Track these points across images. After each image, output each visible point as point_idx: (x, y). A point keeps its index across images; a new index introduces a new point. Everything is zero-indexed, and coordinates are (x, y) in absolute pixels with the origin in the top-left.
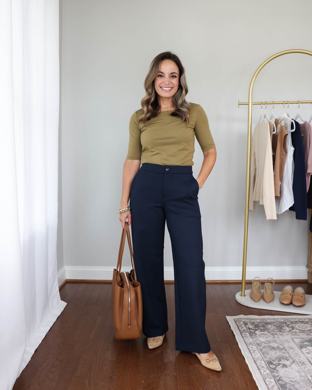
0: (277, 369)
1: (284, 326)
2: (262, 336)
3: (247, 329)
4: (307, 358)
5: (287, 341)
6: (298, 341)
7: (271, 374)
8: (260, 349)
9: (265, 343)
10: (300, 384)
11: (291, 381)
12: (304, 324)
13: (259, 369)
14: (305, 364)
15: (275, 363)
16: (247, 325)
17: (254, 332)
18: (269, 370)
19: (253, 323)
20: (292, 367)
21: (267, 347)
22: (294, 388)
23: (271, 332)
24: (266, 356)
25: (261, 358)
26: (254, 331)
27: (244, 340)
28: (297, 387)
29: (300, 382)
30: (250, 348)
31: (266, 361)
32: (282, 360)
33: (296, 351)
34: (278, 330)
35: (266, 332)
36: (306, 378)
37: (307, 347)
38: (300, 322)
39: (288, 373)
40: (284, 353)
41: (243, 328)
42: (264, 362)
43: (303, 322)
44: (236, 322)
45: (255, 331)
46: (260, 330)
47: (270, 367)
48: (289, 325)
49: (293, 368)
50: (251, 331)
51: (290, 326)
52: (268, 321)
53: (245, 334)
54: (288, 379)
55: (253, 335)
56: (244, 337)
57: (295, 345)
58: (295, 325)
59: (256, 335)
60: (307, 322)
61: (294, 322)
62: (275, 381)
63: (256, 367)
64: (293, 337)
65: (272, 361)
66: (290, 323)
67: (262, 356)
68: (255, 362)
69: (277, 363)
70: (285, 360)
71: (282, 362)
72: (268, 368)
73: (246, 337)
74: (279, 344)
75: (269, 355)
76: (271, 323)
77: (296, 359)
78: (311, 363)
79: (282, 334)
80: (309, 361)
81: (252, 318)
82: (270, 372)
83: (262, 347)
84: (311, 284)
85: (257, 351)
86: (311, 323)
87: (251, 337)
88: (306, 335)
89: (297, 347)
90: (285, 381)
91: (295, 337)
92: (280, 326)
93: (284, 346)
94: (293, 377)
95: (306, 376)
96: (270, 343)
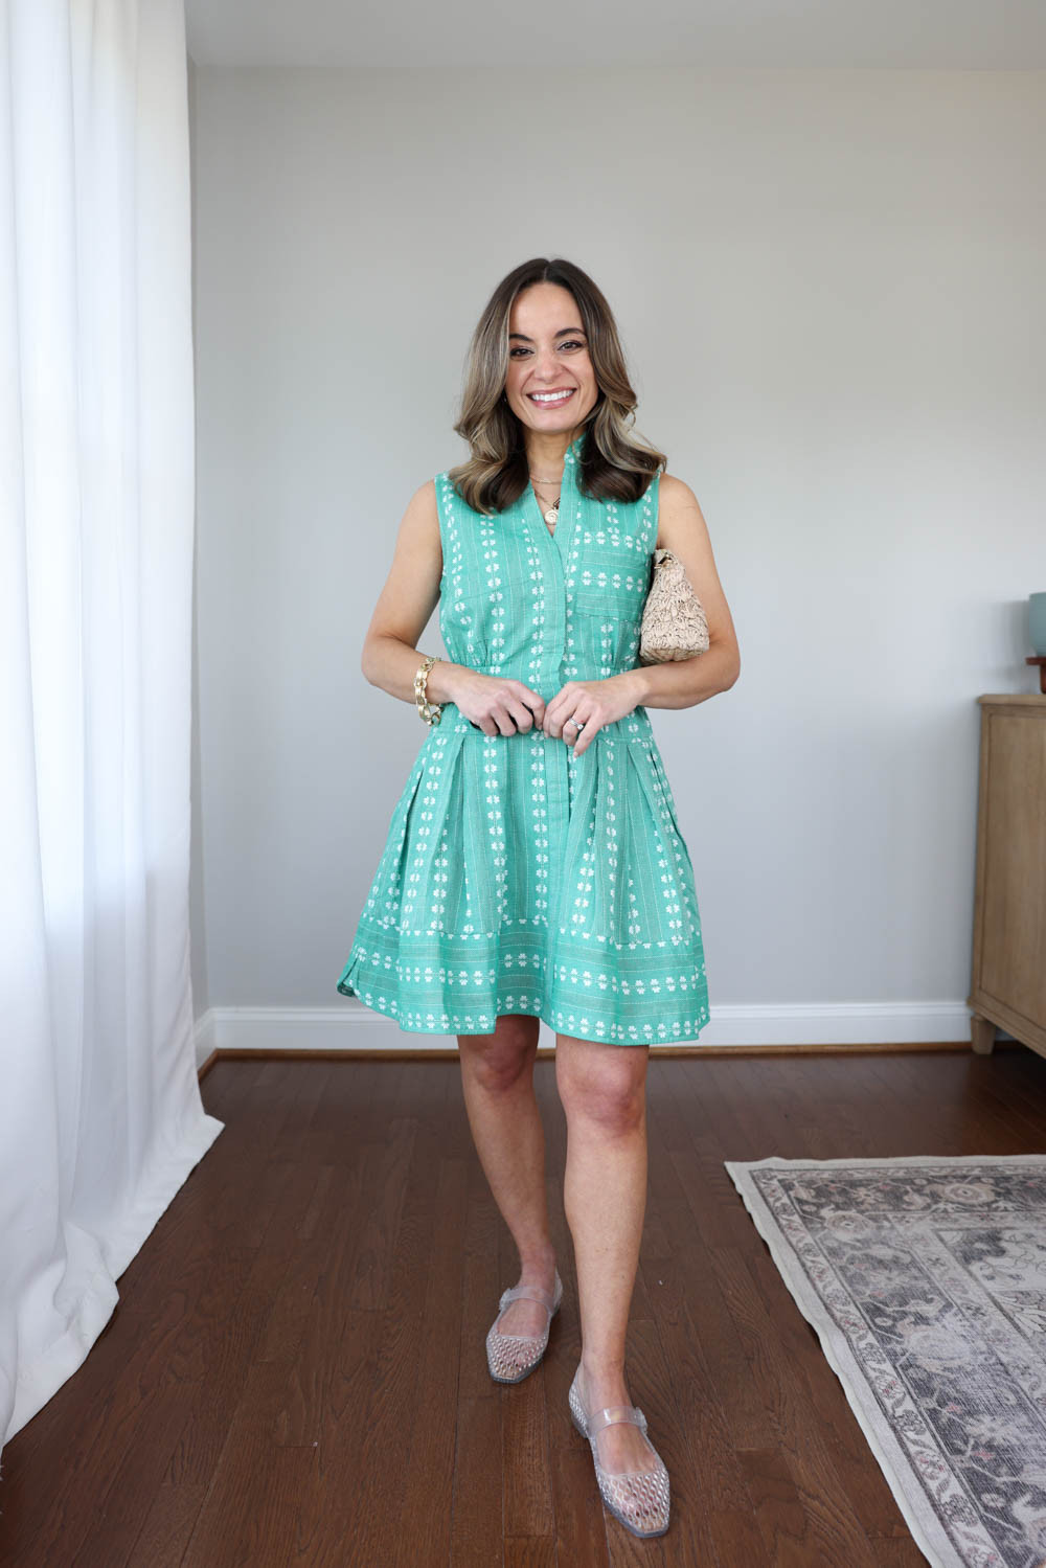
0: (899, 1329)
2: (843, 1224)
3: (792, 1203)
4: (989, 1295)
5: (920, 1239)
6: (955, 1241)
7: (883, 1348)
8: (842, 1269)
9: (853, 1247)
10: (975, 1377)
11: (945, 1369)
12: (970, 1183)
13: (843, 1331)
14: (983, 1314)
15: (889, 1310)
16: (791, 1189)
17: (816, 1212)
18: (873, 1333)
19: (809, 1184)
20: (945, 1322)
21: (861, 1261)
22: (957, 1391)
24: (860, 1288)
25: (846, 1294)
26: (814, 1209)
27: (787, 1239)
28: (965, 1388)
29: (974, 1370)
30: (809, 1264)
31: (862, 1304)
32: (912, 1302)
33: (952, 1273)
34: (890, 1204)
35: (852, 1213)
36: (991, 1358)
37: (984, 1258)
38: (954, 1177)
39: (933, 1343)
40: (916, 1278)
41: (778, 1199)
42: (856, 1306)
43: (965, 1177)
44: (756, 1183)
45: (818, 1207)
46: (833, 1206)
47: (875, 1324)
48: (923, 1186)
49: (947, 1324)
50: (806, 1208)
51: (927, 1191)
52: (857, 1176)
53: (786, 1220)
54: (936, 1362)
55: (811, 1221)
56: (785, 1230)
57: (946, 1251)
58: (940, 1187)
59: (822, 1223)
60: (978, 1179)
61: (940, 1177)
62: (895, 1368)
63: (834, 1324)
64: (937, 1226)
65: (882, 1306)
66: (925, 1182)
67: (849, 1289)
68: (827, 1308)
69: (897, 1312)
70: (920, 1302)
71: (913, 1306)
72: (870, 1328)
73: (790, 1228)
74: (895, 1249)
75: (867, 1284)
76: (865, 1182)
77: (955, 1299)
78: (1002, 1310)
79: (904, 1217)
80: (996, 1303)
81: (807, 1167)
82: (877, 1339)
83: (845, 1259)
84: (982, 1057)
85: (830, 1274)
86: (991, 1181)
87: (807, 1227)
88: (978, 1219)
89: (952, 1258)
90: (927, 1368)
91: (944, 1227)
92: (892, 1192)
93: (911, 1255)
94: (951, 1356)
95: (992, 1353)
96: (870, 1248)
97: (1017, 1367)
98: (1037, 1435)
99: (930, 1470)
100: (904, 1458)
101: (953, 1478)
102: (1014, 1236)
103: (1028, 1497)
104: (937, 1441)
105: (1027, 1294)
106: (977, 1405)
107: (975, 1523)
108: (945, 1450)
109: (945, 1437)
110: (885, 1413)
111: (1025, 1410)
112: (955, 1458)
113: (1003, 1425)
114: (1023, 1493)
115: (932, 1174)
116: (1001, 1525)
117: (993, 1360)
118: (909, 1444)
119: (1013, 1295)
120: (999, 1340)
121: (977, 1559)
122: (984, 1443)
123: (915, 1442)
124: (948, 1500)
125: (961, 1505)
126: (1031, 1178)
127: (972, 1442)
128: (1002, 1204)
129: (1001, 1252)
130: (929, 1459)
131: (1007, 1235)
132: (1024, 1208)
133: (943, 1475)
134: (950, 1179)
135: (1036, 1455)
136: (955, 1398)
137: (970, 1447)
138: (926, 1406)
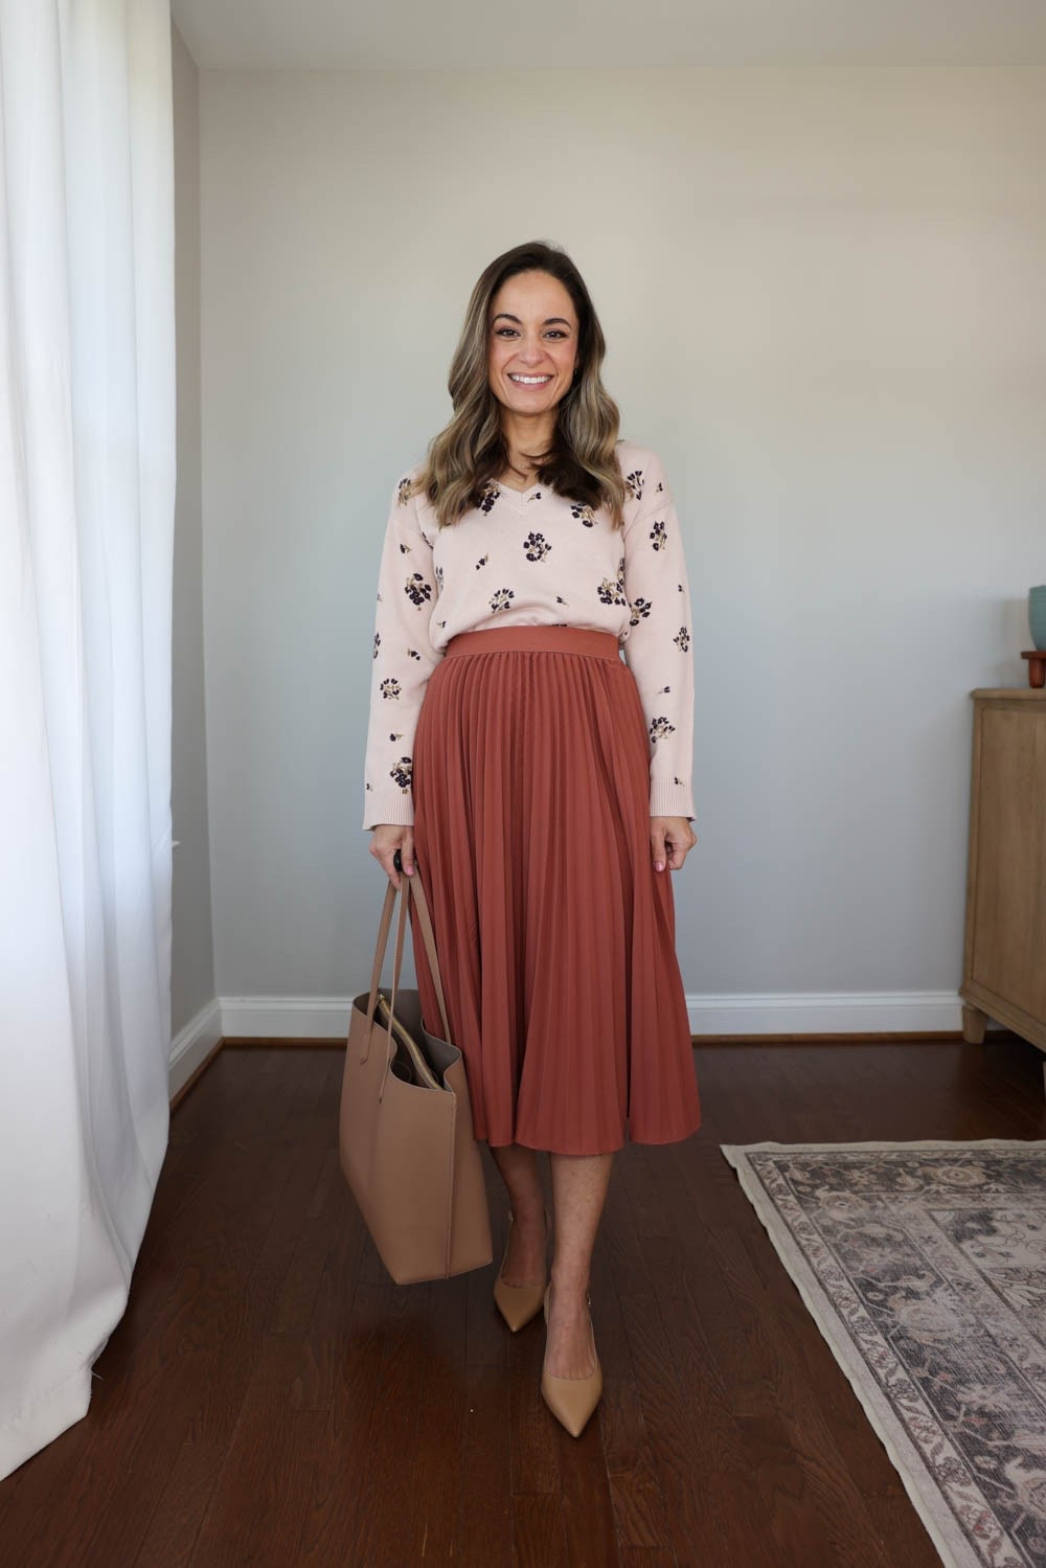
0: (890, 1304)
1: (900, 1175)
2: (837, 1204)
3: (788, 1183)
4: (980, 1272)
5: (913, 1218)
6: (947, 1220)
7: (874, 1321)
8: (835, 1246)
9: (847, 1226)
10: (965, 1348)
11: (935, 1341)
12: (961, 1166)
13: (835, 1306)
14: (973, 1289)
15: (881, 1285)
16: (786, 1171)
17: (811, 1192)
18: (864, 1306)
19: (804, 1166)
20: (935, 1296)
21: (855, 1239)
22: (948, 1361)
23: (861, 1192)
24: (854, 1264)
25: (839, 1270)
26: (808, 1189)
27: (784, 1220)
28: (954, 1359)
29: (963, 1342)
30: (804, 1242)
31: (855, 1279)
32: (905, 1277)
33: (944, 1251)
34: (883, 1185)
35: (847, 1194)
36: (980, 1330)
37: (976, 1236)
38: (946, 1160)
39: (923, 1316)
41: (775, 1180)
42: (849, 1281)
43: (956, 1160)
44: (752, 1164)
45: (813, 1188)
46: (827, 1187)
47: (867, 1298)
48: (915, 1169)
49: (937, 1299)
50: (801, 1188)
51: (919, 1172)
52: (851, 1158)
53: (782, 1200)
54: (926, 1333)
55: (807, 1201)
56: (781, 1209)
57: (938, 1229)
58: (933, 1169)
59: (817, 1203)
60: (969, 1162)
61: (928, 1160)
62: (887, 1339)
63: (826, 1299)
64: (930, 1206)
65: (874, 1281)
66: (917, 1165)
67: (843, 1265)
68: (820, 1283)
69: (889, 1287)
70: (912, 1277)
71: (905, 1282)
72: (862, 1302)
73: (786, 1207)
74: (888, 1227)
75: (860, 1261)
76: (858, 1165)
77: (946, 1275)
78: (991, 1285)
79: (897, 1198)
80: (985, 1278)
81: (800, 1151)
82: (868, 1313)
83: (839, 1236)
84: (975, 1045)
85: (824, 1251)
86: (983, 1164)
87: (802, 1206)
88: (969, 1200)
89: (944, 1237)
90: (917, 1340)
91: (935, 1207)
92: (886, 1174)
93: (905, 1235)
94: (940, 1328)
95: (981, 1325)
96: (863, 1226)
97: (1005, 1339)
98: (1027, 1403)
99: (924, 1434)
100: (899, 1423)
101: (946, 1441)
102: (1005, 1216)
103: (1019, 1460)
104: (930, 1407)
105: (1017, 1271)
106: (968, 1374)
107: (969, 1484)
108: (938, 1415)
109: (937, 1404)
110: (879, 1382)
111: (1015, 1379)
112: (948, 1424)
113: (993, 1393)
114: (1015, 1456)
115: (924, 1157)
116: (993, 1485)
117: (982, 1332)
118: (904, 1412)
119: (1004, 1271)
120: (988, 1314)
121: (970, 1516)
122: (975, 1409)
123: (909, 1409)
124: (942, 1462)
125: (954, 1466)
126: (1023, 1161)
127: (964, 1408)
128: (993, 1186)
129: (992, 1231)
130: (922, 1424)
131: (998, 1215)
132: (1015, 1190)
133: (937, 1439)
134: (942, 1162)
135: (1026, 1420)
136: (946, 1368)
137: (962, 1414)
138: (918, 1375)
